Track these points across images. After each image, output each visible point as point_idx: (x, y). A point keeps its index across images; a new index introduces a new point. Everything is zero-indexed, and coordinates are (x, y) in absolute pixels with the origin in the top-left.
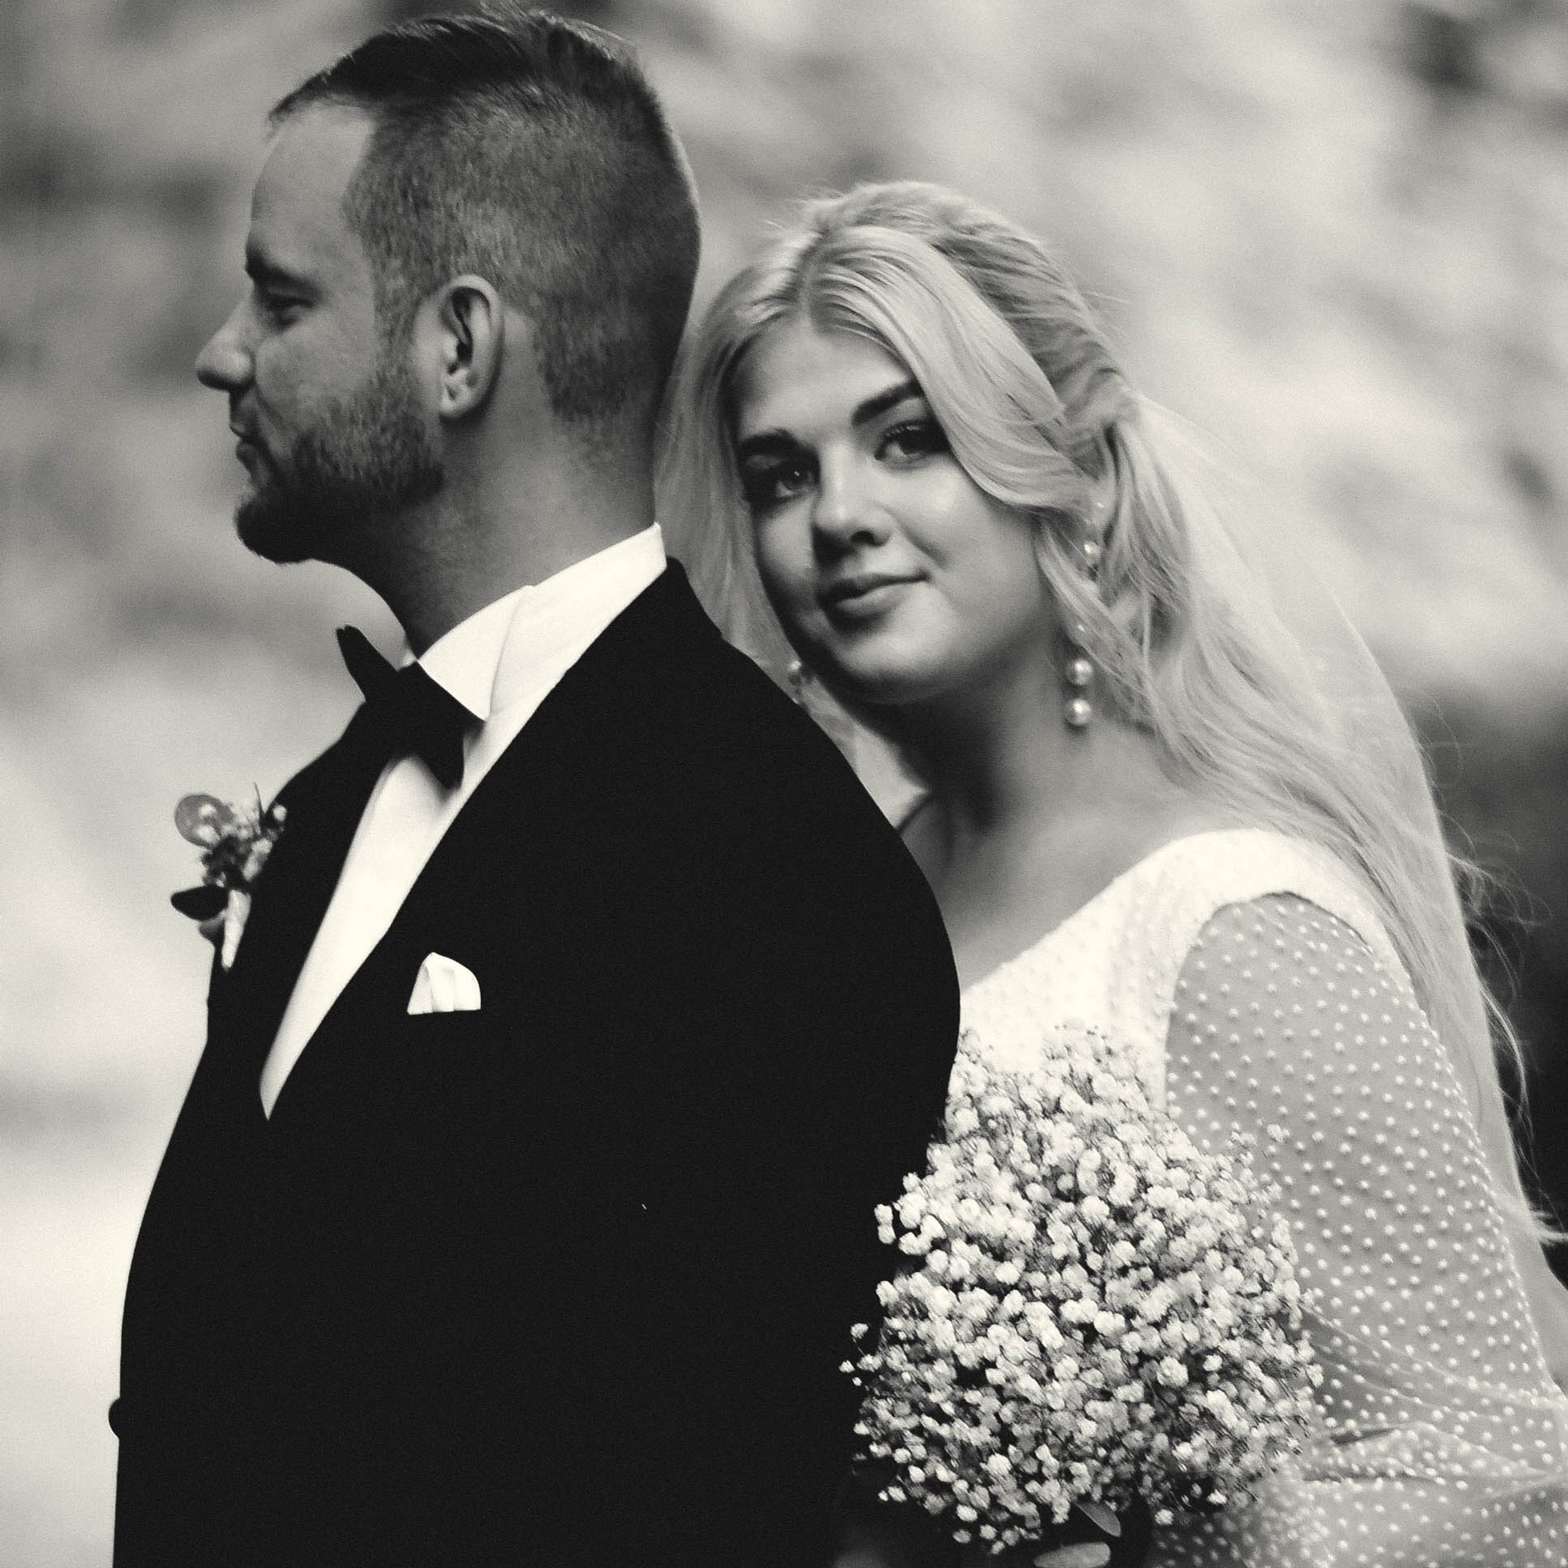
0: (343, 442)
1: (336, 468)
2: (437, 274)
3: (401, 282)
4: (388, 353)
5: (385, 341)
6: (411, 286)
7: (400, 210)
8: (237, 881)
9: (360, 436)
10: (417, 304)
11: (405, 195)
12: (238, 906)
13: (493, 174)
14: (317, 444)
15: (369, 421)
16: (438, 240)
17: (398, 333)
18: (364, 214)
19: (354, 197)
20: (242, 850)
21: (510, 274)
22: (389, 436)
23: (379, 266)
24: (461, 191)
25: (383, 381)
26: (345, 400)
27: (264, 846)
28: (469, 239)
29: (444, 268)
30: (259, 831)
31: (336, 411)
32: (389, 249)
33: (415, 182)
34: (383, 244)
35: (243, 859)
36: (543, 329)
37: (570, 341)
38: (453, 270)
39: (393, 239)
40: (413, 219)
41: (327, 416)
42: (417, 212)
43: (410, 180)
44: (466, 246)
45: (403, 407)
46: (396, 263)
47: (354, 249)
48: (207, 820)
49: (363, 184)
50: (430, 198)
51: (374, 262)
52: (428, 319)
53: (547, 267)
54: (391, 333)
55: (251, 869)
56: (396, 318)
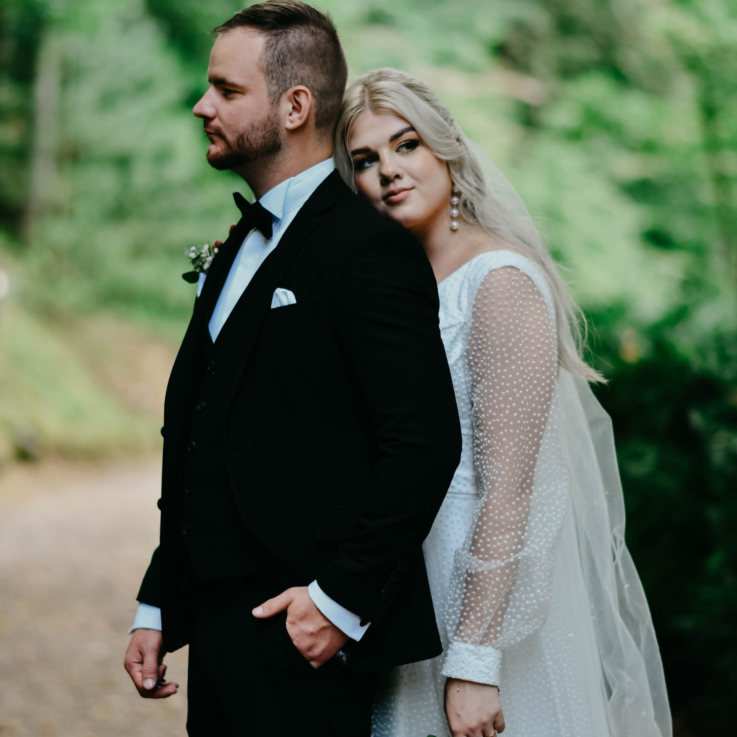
0: (254, 136)
1: (251, 144)
2: (288, 85)
3: (276, 88)
4: (271, 110)
5: (270, 106)
6: (279, 89)
7: (276, 66)
8: (202, 270)
9: (260, 134)
10: (281, 94)
11: (278, 61)
12: (202, 277)
13: (305, 55)
14: (245, 137)
15: (263, 129)
16: (289, 75)
17: (275, 103)
18: (265, 67)
19: (261, 61)
20: (204, 260)
21: (309, 85)
22: (269, 134)
23: (269, 83)
24: (295, 60)
25: (269, 117)
26: (256, 124)
27: (210, 259)
28: (298, 75)
29: (290, 83)
30: (209, 254)
31: (253, 126)
32: (272, 78)
33: (281, 57)
34: (271, 77)
35: (203, 263)
36: (317, 102)
37: (323, 106)
38: (293, 84)
39: (274, 75)
40: (281, 69)
41: (250, 128)
42: (282, 66)
43: (280, 57)
44: (297, 77)
45: (274, 126)
46: (274, 82)
47: (261, 77)
48: (193, 251)
49: (264, 58)
50: (286, 62)
51: (267, 81)
52: (284, 99)
53: (319, 83)
54: (273, 103)
55: (206, 266)
56: (274, 99)
